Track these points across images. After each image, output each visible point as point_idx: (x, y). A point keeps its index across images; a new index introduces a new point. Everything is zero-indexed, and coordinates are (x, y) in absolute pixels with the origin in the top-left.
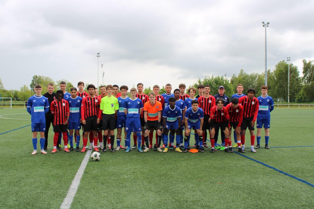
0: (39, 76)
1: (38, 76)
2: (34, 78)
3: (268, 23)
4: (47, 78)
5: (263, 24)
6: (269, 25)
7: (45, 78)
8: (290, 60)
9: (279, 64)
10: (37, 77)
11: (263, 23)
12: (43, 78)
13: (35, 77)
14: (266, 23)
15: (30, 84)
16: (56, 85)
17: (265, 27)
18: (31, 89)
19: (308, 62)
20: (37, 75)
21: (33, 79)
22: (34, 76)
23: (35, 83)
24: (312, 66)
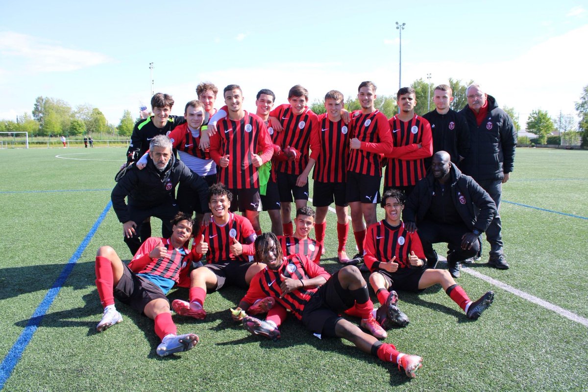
0: (47, 98)
1: (44, 97)
2: (37, 101)
3: (404, 24)
4: (59, 100)
5: (397, 26)
6: (404, 27)
7: (55, 101)
8: (430, 78)
9: (415, 83)
10: (43, 100)
11: (397, 23)
12: (53, 101)
13: (39, 100)
14: (401, 23)
15: (32, 111)
16: (76, 111)
17: (399, 30)
18: (34, 118)
19: (455, 82)
20: (42, 97)
21: (36, 103)
22: (39, 98)
23: (40, 108)
24: (460, 88)
